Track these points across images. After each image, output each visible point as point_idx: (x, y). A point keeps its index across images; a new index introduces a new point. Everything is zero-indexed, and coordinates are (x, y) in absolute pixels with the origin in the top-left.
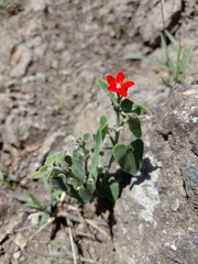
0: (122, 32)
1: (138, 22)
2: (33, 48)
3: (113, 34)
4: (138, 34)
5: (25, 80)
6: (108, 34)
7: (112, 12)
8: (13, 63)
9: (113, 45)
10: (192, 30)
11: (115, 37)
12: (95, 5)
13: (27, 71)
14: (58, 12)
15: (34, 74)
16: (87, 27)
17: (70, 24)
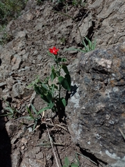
0: (66, 42)
1: (73, 35)
2: (22, 55)
3: (62, 43)
4: (74, 41)
5: (19, 71)
6: (59, 43)
7: (59, 33)
8: (12, 63)
9: (62, 49)
10: (100, 34)
11: (63, 45)
12: (51, 30)
13: (20, 66)
14: (33, 36)
15: (24, 68)
16: (48, 42)
17: (39, 41)
